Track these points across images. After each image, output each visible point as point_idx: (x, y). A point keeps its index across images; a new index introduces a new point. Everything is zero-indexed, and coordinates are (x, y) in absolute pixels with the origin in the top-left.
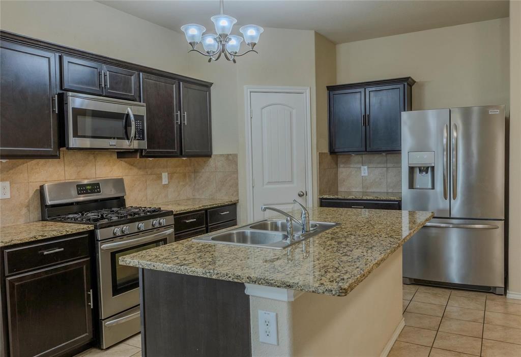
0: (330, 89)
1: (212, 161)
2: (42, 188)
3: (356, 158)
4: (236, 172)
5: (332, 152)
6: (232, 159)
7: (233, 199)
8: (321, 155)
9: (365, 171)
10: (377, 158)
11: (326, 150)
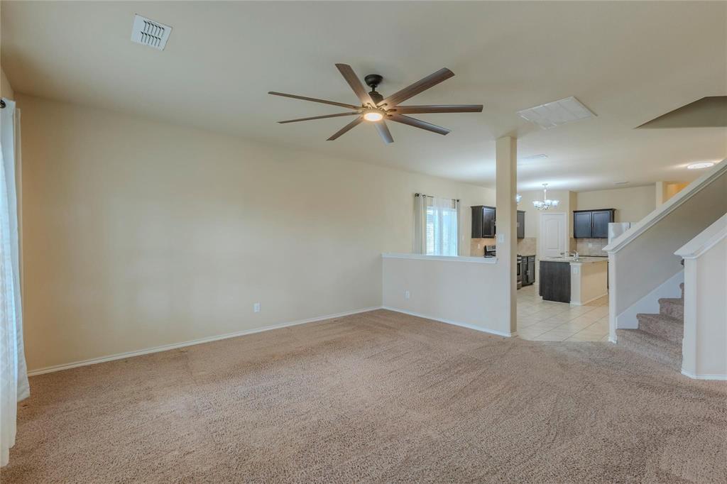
0: (575, 212)
1: (524, 240)
2: (485, 247)
3: (585, 240)
4: (535, 244)
5: (575, 237)
6: (534, 240)
7: (534, 254)
8: (571, 238)
9: (590, 245)
10: (596, 240)
11: (572, 237)
